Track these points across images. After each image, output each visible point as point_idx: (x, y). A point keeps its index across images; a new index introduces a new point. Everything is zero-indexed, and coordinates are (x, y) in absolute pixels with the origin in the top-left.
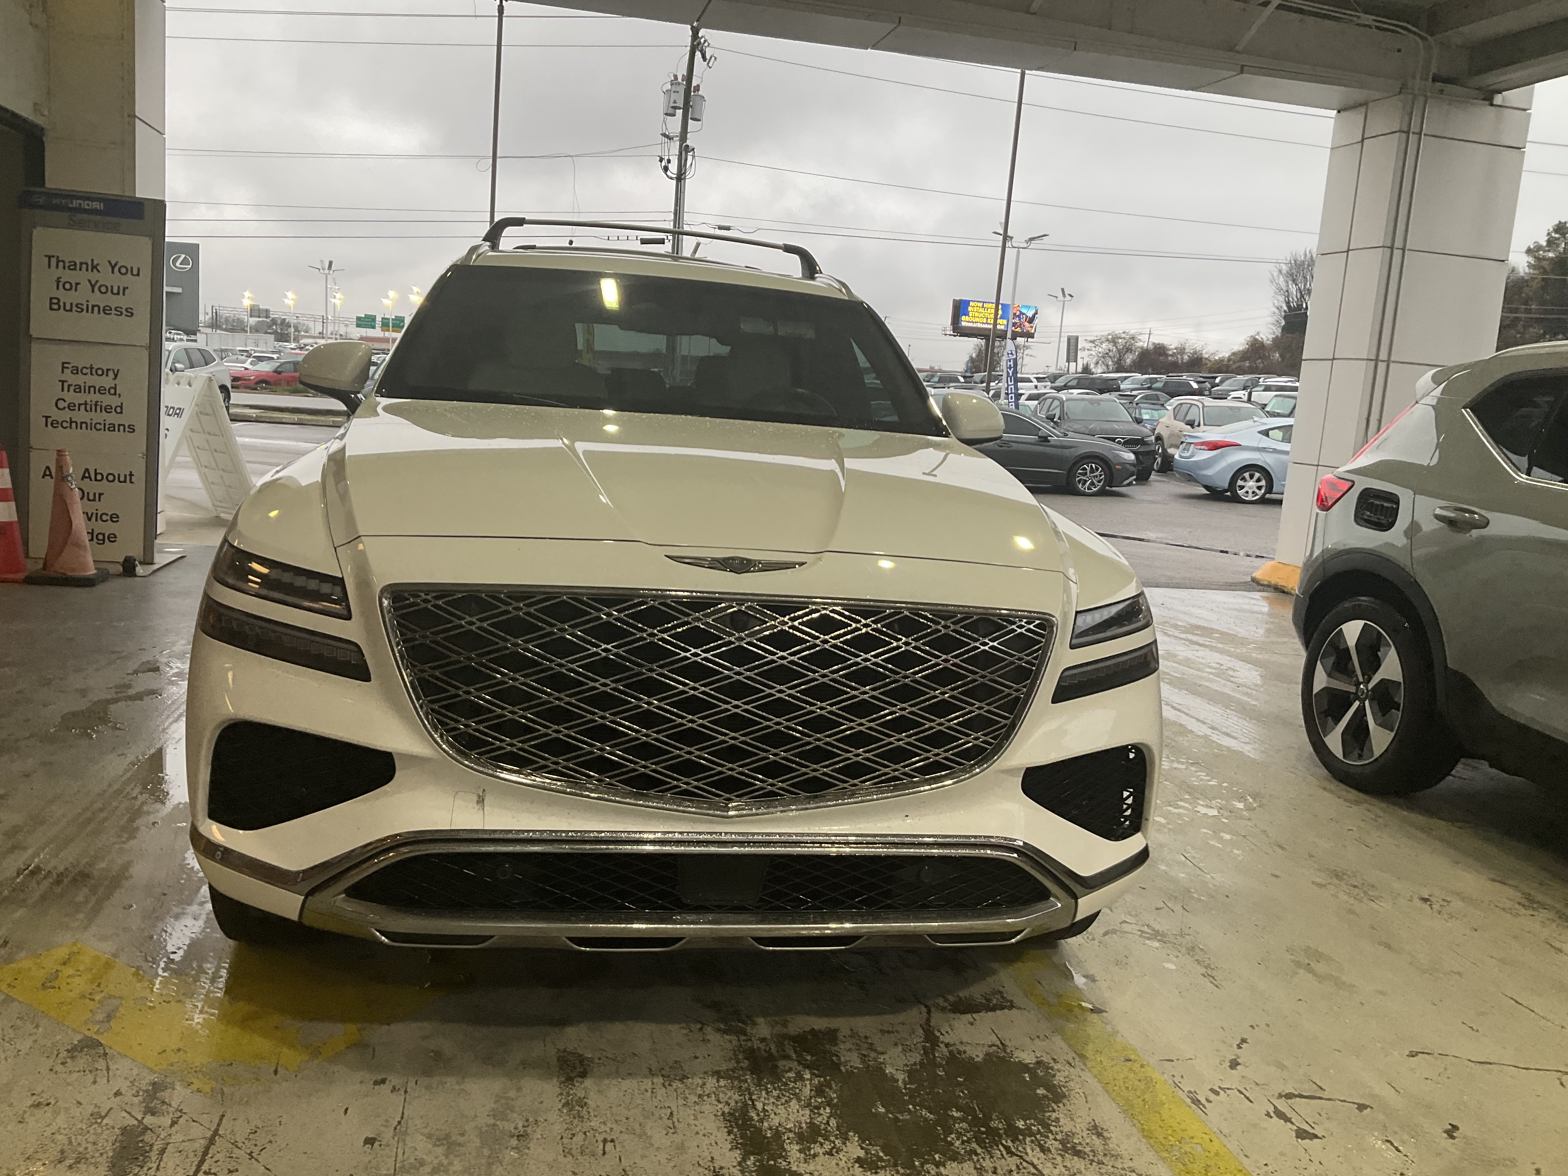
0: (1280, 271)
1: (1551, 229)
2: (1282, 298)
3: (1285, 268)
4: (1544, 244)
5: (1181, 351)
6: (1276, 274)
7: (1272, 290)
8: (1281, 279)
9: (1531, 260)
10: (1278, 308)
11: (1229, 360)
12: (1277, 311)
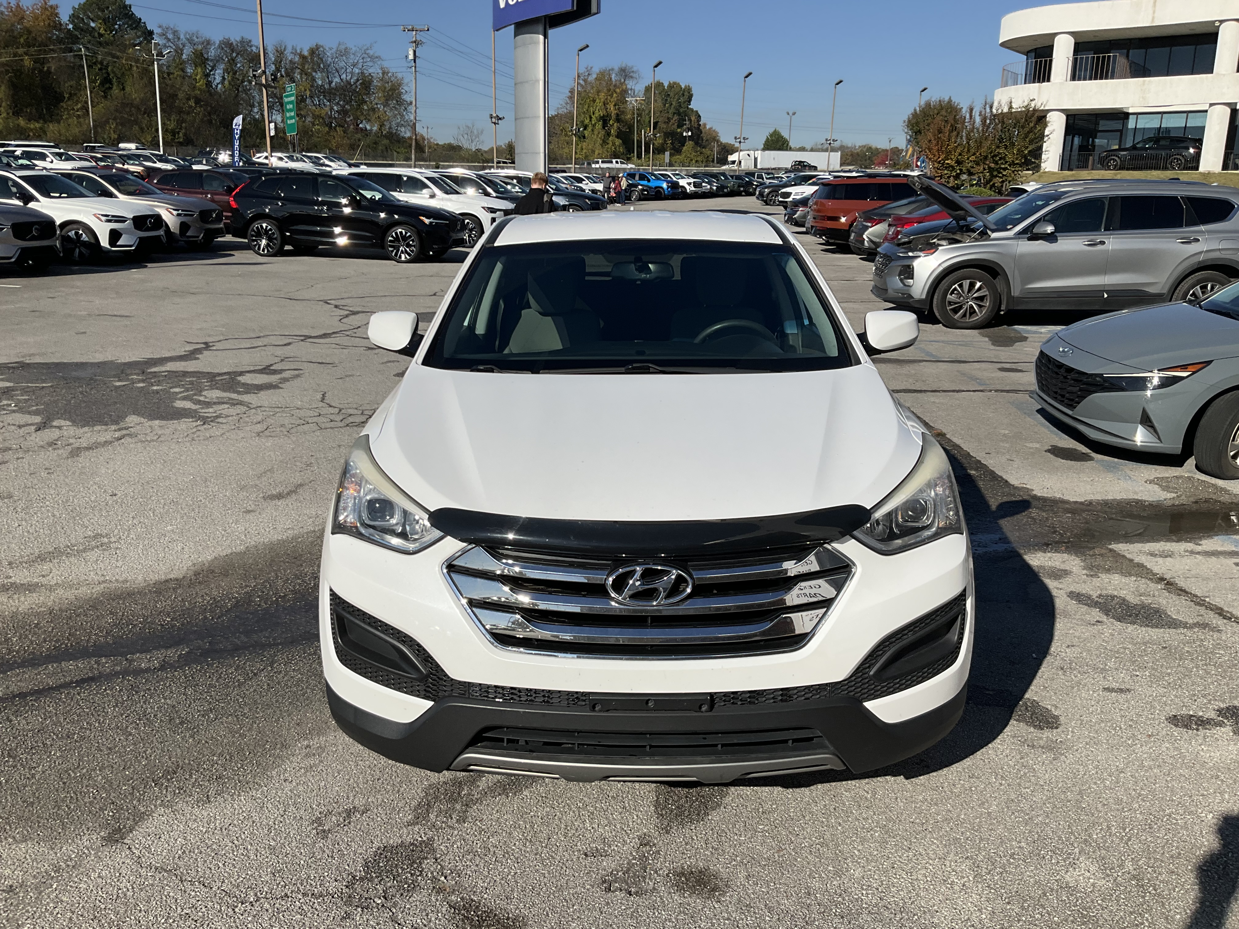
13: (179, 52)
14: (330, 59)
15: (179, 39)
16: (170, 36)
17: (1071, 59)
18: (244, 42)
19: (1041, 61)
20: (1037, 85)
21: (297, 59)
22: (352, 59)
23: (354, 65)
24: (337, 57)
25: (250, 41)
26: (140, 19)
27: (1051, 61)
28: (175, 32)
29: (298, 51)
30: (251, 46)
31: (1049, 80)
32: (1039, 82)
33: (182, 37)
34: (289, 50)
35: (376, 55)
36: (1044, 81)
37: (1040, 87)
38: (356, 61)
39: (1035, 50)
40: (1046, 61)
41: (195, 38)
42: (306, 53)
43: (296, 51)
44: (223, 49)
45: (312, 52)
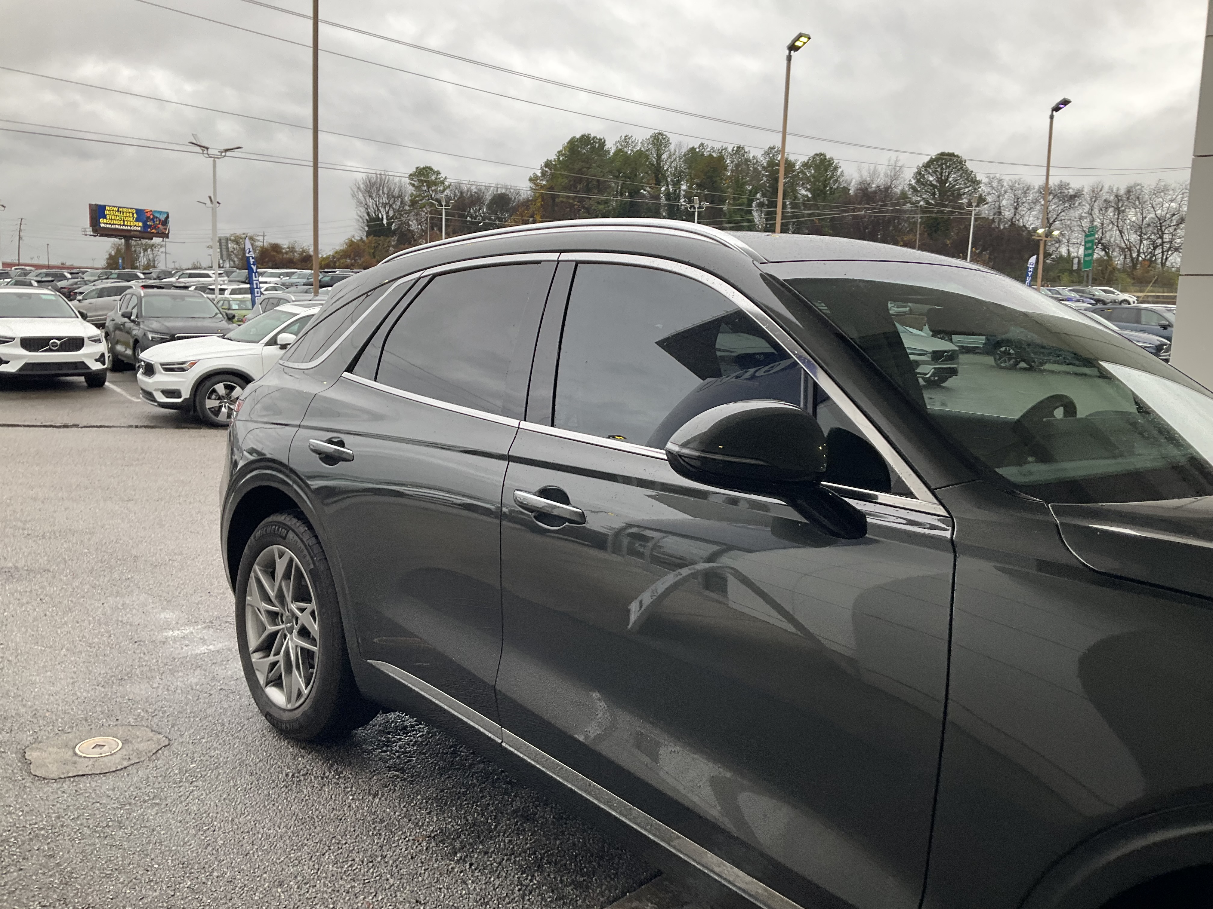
0: (359, 188)
1: (543, 165)
2: (363, 209)
3: (362, 186)
4: (540, 175)
5: (292, 250)
6: (355, 190)
7: (354, 202)
8: (361, 195)
9: (532, 185)
10: (361, 217)
11: (334, 257)
12: (361, 220)
14: (1147, 196)
15: (1002, 186)
16: (995, 184)
18: (1061, 186)
21: (1112, 198)
22: (1170, 195)
23: (1172, 200)
24: (1155, 194)
25: (1068, 184)
26: (972, 172)
28: (1000, 181)
29: (1115, 191)
30: (1068, 189)
33: (1005, 184)
34: (1106, 189)
38: (1174, 197)
41: (1017, 185)
42: (1122, 192)
43: (1112, 191)
44: (1041, 192)
45: (1129, 192)
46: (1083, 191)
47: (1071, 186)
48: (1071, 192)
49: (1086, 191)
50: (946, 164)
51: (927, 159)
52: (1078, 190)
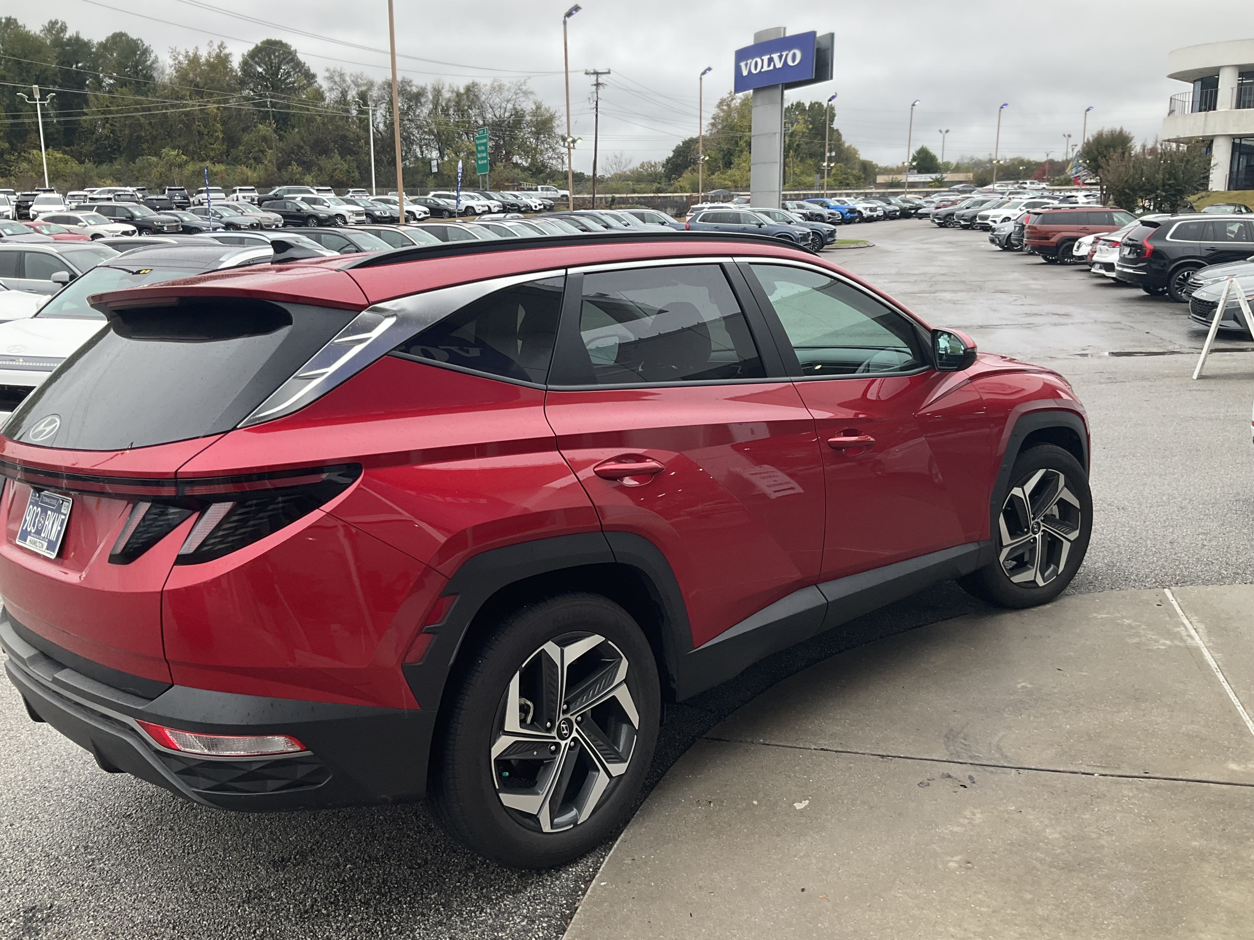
13: (344, 93)
14: (484, 96)
15: (344, 81)
16: (337, 79)
17: (1235, 90)
18: (406, 82)
19: (1207, 92)
20: (1203, 113)
21: (453, 97)
22: (506, 95)
23: (508, 101)
24: (491, 94)
25: (411, 81)
26: (305, 63)
27: (1216, 92)
28: (341, 75)
29: (455, 89)
30: (411, 86)
31: (1214, 109)
32: (1205, 110)
33: (348, 79)
34: (447, 87)
35: (529, 90)
36: (1210, 109)
37: (1206, 115)
38: (510, 97)
39: (1202, 80)
40: (1211, 92)
41: (359, 80)
42: (462, 91)
43: (453, 89)
44: (384, 89)
45: (468, 89)
46: (425, 88)
47: (415, 82)
48: (415, 90)
49: (429, 88)
50: (274, 54)
51: (252, 47)
52: (422, 88)
